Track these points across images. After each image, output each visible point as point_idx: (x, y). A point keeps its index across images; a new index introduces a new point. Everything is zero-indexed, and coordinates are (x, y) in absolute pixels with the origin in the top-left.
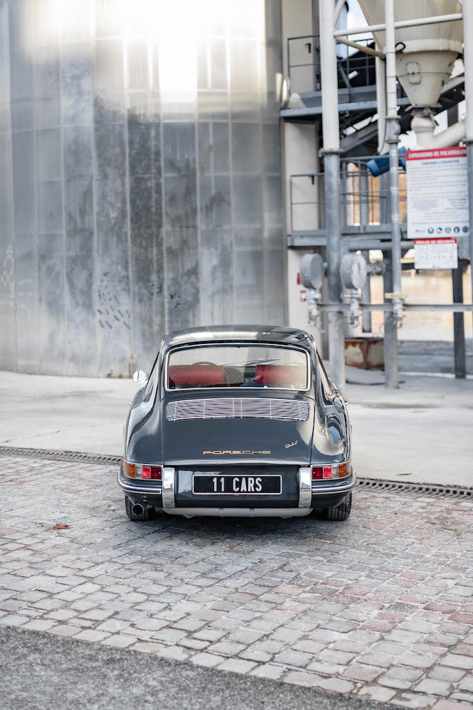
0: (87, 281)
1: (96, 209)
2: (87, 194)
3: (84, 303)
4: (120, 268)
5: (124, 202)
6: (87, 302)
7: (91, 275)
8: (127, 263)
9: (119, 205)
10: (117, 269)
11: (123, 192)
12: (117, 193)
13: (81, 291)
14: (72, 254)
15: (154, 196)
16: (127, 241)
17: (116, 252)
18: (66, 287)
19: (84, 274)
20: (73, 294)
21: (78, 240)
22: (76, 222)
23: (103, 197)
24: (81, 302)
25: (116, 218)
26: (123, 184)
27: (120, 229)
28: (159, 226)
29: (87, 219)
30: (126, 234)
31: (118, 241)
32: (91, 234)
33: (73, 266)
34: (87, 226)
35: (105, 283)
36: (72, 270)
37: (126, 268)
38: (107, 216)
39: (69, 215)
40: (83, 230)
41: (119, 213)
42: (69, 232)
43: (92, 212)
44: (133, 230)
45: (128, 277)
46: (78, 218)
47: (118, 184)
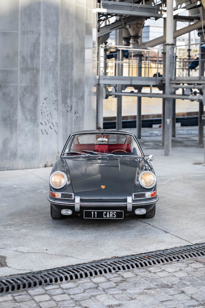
0: (34, 103)
1: (41, 55)
2: (36, 44)
3: (31, 118)
4: (53, 95)
5: (57, 52)
6: (33, 118)
7: (36, 99)
8: (57, 91)
9: (54, 54)
10: (52, 95)
11: (57, 46)
12: (53, 46)
13: (30, 110)
14: (24, 84)
15: (71, 50)
16: (58, 77)
17: (51, 84)
18: (19, 107)
19: (32, 99)
20: (23, 112)
21: (29, 75)
22: (27, 63)
23: (46, 48)
24: (29, 118)
25: (52, 62)
26: (57, 41)
27: (54, 69)
28: (72, 69)
29: (35, 61)
30: (57, 73)
31: (53, 76)
32: (38, 71)
33: (25, 93)
34: (35, 66)
35: (45, 105)
36: (24, 95)
37: (57, 95)
38: (48, 60)
39: (23, 57)
40: (32, 69)
41: (54, 59)
42: (22, 69)
43: (39, 57)
44: (61, 71)
45: (57, 100)
46: (29, 61)
47: (54, 40)
